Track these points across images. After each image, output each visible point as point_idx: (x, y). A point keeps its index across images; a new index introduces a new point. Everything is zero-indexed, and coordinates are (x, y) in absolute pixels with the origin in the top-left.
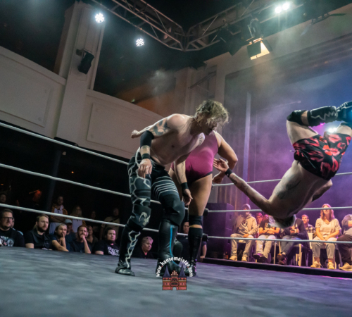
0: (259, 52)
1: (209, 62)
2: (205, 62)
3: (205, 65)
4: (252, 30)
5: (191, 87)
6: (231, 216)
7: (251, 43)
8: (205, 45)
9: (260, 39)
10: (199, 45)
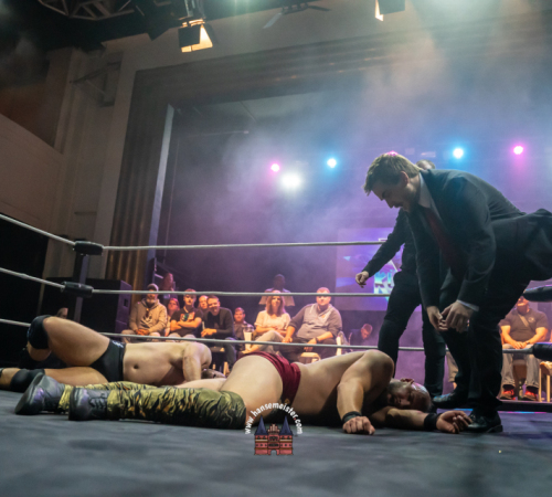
0: (197, 41)
1: (110, 44)
2: (103, 43)
3: (103, 48)
4: (190, 3)
5: (76, 82)
6: (126, 301)
7: (185, 24)
8: (107, 14)
9: (200, 21)
10: (98, 13)
